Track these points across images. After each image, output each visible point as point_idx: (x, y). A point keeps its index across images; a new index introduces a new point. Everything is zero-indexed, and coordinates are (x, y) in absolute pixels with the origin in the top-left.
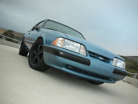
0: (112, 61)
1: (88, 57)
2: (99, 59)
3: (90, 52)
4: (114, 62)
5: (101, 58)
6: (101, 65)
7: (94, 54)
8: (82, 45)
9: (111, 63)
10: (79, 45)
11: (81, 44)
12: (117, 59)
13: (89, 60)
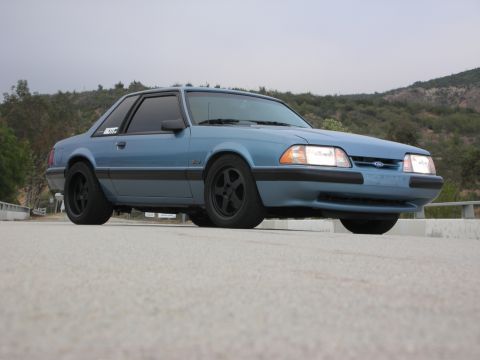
0: (401, 163)
1: (356, 169)
2: (375, 166)
3: (355, 158)
4: (406, 165)
5: (379, 164)
6: (382, 177)
7: (361, 159)
8: (337, 150)
9: (400, 168)
10: (332, 150)
11: (335, 147)
12: (412, 156)
13: (360, 174)
